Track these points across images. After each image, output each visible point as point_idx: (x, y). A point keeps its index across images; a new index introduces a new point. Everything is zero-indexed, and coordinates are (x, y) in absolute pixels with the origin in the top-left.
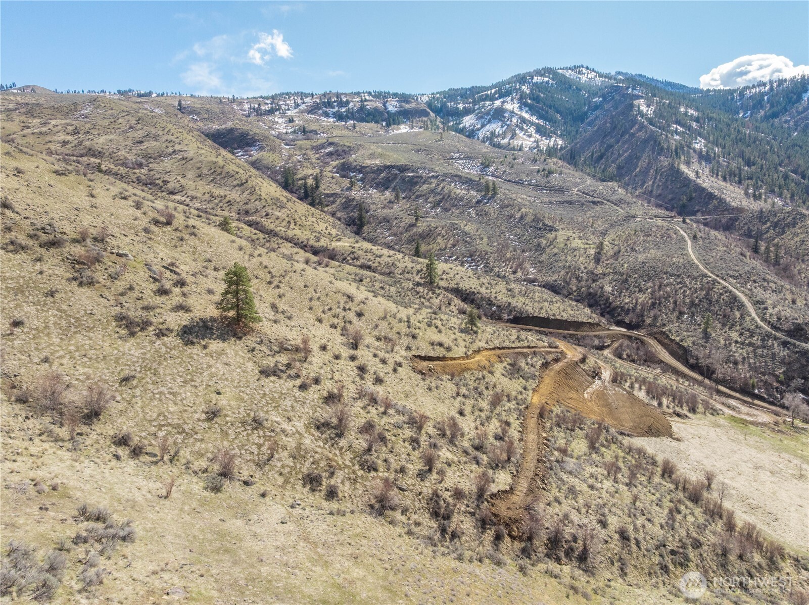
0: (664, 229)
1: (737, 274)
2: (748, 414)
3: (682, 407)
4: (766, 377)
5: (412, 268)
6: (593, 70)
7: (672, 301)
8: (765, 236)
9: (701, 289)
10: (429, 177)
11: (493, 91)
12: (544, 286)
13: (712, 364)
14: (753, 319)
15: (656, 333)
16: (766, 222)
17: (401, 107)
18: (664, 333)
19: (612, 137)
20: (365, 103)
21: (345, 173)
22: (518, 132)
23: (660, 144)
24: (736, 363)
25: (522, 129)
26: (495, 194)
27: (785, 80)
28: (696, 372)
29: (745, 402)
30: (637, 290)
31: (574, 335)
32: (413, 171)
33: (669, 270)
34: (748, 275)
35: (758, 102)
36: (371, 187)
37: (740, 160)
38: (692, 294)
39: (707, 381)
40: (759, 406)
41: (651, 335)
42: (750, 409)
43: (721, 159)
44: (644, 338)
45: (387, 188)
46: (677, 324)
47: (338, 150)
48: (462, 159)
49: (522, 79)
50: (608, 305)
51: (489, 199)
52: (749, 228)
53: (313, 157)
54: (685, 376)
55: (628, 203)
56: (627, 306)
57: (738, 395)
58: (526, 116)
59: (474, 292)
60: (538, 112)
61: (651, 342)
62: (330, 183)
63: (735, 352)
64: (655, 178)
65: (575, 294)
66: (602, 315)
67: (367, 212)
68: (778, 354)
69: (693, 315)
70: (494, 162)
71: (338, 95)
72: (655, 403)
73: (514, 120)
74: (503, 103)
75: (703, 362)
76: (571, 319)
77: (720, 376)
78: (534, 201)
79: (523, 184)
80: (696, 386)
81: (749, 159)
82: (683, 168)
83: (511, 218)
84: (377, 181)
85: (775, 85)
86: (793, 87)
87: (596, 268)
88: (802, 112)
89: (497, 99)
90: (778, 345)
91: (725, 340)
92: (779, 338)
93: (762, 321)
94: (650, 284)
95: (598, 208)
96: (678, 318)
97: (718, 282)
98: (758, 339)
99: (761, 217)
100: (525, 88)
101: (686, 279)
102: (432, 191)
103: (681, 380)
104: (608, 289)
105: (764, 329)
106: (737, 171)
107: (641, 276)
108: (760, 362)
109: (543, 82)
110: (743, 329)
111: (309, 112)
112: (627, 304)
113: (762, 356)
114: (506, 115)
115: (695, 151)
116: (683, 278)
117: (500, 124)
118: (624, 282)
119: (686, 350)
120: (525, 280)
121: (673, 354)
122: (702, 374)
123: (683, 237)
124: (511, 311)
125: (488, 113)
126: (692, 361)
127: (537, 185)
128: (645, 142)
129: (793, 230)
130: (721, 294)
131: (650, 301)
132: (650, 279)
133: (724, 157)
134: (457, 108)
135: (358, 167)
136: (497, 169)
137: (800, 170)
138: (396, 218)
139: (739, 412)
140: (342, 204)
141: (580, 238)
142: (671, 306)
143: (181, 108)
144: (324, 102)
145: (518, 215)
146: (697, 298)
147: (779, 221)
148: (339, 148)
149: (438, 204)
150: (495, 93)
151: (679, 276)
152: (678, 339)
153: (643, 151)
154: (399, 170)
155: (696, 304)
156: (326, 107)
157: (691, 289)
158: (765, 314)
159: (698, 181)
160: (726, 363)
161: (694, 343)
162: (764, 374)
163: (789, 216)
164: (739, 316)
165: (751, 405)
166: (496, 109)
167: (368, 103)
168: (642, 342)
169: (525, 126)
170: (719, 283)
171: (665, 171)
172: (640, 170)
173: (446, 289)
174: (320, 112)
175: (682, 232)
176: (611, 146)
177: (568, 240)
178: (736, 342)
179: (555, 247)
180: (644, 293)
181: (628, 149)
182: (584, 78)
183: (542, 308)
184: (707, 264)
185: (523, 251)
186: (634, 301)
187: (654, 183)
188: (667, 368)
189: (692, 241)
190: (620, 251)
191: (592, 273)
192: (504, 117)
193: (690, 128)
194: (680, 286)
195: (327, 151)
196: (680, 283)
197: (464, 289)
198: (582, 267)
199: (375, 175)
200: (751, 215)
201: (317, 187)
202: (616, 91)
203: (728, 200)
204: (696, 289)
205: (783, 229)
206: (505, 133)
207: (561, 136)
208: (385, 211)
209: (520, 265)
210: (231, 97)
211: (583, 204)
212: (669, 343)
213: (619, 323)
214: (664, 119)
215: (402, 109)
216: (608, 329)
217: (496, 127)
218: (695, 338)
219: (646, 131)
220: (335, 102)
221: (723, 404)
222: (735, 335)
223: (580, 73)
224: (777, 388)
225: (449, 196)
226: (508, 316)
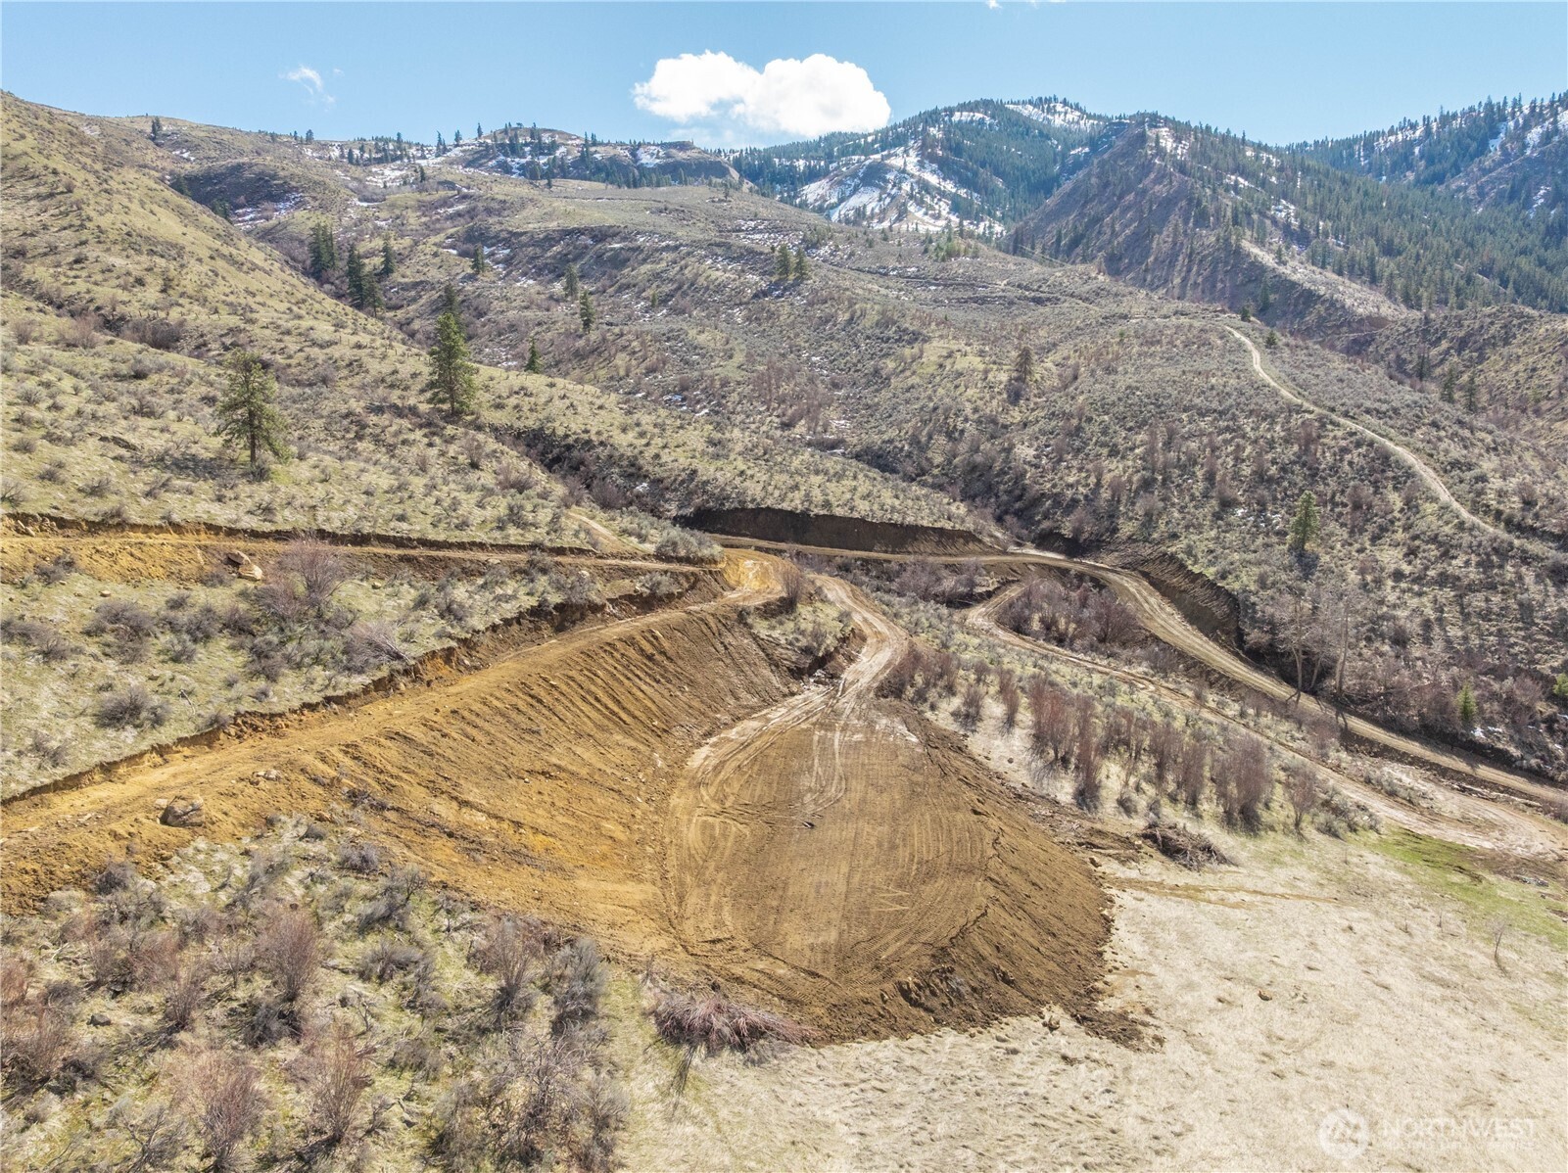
0: (1195, 332)
1: (1384, 407)
2: (1464, 821)
3: (1193, 802)
4: (1509, 682)
5: (414, 375)
6: (1077, 108)
7: (1200, 474)
8: (1438, 371)
9: (1287, 441)
10: (657, 250)
11: (870, 139)
12: (858, 457)
13: (1322, 642)
14: (1445, 508)
15: (1145, 561)
16: (1439, 339)
17: (668, 156)
18: (1172, 558)
19: (1101, 202)
20: (593, 149)
21: (470, 247)
22: (912, 207)
23: (1199, 203)
24: (1400, 640)
25: (920, 203)
26: (802, 278)
27: (1455, 116)
28: (1268, 674)
29: (1443, 772)
30: (1105, 451)
31: (878, 562)
32: (624, 239)
33: (1197, 401)
34: (1417, 411)
35: (1402, 157)
36: (524, 274)
37: (1372, 242)
38: (1259, 454)
39: (1308, 703)
40: (1494, 786)
41: (1136, 567)
42: (1470, 802)
43: (1331, 240)
44: (1111, 576)
45: (558, 277)
46: (1213, 533)
47: (474, 209)
48: (761, 232)
49: (932, 117)
50: (1017, 492)
51: (785, 289)
52: (1398, 356)
53: (414, 220)
54: (1228, 685)
55: (1116, 295)
56: (1069, 493)
57: (1415, 748)
58: (933, 180)
59: (589, 442)
60: (957, 173)
61: (1131, 584)
62: (427, 265)
63: (1394, 606)
64: (1189, 271)
65: (936, 471)
66: (999, 520)
67: (480, 315)
68: (1542, 606)
69: (1262, 504)
70: (830, 238)
71: (534, 133)
72: (1064, 789)
73: (906, 187)
74: (889, 156)
75: (1292, 639)
76: (879, 516)
77: (1350, 682)
78: (898, 298)
79: (886, 274)
80: (1267, 719)
81: (1391, 241)
82: (1247, 245)
83: (827, 322)
84: (539, 262)
85: (1434, 126)
86: (1469, 128)
87: (1006, 411)
88: (1491, 171)
89: (877, 152)
90: (1539, 579)
91: (1362, 572)
92: (1537, 558)
93: (1474, 511)
94: (1142, 437)
95: (1047, 310)
96: (1217, 516)
97: (1332, 423)
98: (1467, 563)
99: (1426, 332)
100: (934, 131)
101: (1242, 421)
102: (657, 276)
103: (1212, 698)
104: (1025, 452)
105: (1483, 532)
106: (1366, 263)
107: (1121, 419)
108: (1481, 636)
109: (972, 121)
110: (1415, 537)
111: (469, 164)
112: (1071, 486)
113: (1486, 615)
114: (890, 176)
115: (1275, 222)
116: (1234, 418)
117: (876, 194)
118: (1071, 437)
119: (1236, 604)
120: (809, 444)
121: (1195, 617)
122: (1288, 678)
123: (1240, 345)
124: (690, 494)
125: (854, 175)
126: (1254, 636)
127: (917, 277)
128: (1168, 203)
129: (1505, 351)
130: (1344, 450)
131: (1135, 478)
132: (1145, 422)
133: (1337, 238)
134: (792, 168)
135: (504, 235)
136: (837, 249)
137: (1496, 269)
138: (539, 324)
139: (1433, 816)
140: (434, 302)
141: (981, 354)
142: (1199, 487)
143: (156, 135)
144: (503, 145)
145: (843, 317)
146: (1274, 462)
147: (1469, 335)
148: (480, 205)
149: (664, 302)
150: (874, 142)
151: (1221, 413)
152: (1210, 572)
153: (1164, 220)
154: (593, 238)
155: (1271, 480)
156: (506, 155)
157: (1256, 441)
158: (1480, 493)
159: (1281, 269)
160: (1369, 639)
161: (1262, 582)
162: (1499, 673)
163: (1492, 323)
164: (1399, 505)
165: (1466, 785)
166: (870, 167)
167: (599, 149)
168: (1099, 584)
169: (928, 199)
170: (1337, 425)
171: (1209, 254)
172: (1156, 259)
173: (496, 431)
174: (493, 163)
175: (1237, 335)
176: (1097, 220)
177: (950, 356)
178: (1398, 575)
179: (914, 373)
180: (1123, 458)
181: (1132, 220)
182: (1058, 121)
183: (796, 487)
184: (1302, 387)
185: (836, 386)
186: (1092, 480)
187: (1184, 280)
188: (1170, 660)
189: (1262, 353)
190: (1076, 378)
191: (994, 421)
192: (886, 181)
193: (1264, 183)
194: (1228, 436)
195: (450, 211)
196: (1227, 429)
197: (560, 432)
198: (968, 409)
199: (538, 250)
200: (1402, 329)
201: (387, 270)
202: (1116, 133)
203: (1348, 302)
204: (1271, 444)
205: (1480, 350)
206: (884, 211)
207: (1002, 220)
208: (527, 313)
209: (810, 413)
210: (303, 135)
211: (1012, 303)
212: (1185, 584)
213: (1045, 540)
214: (1209, 161)
215: (671, 160)
216: (1005, 553)
217: (868, 199)
218: (1266, 568)
219: (1171, 182)
220: (526, 145)
221: (1368, 781)
222: (1390, 557)
223: (1052, 111)
224: (1550, 721)
225: (692, 285)
226: (680, 508)
